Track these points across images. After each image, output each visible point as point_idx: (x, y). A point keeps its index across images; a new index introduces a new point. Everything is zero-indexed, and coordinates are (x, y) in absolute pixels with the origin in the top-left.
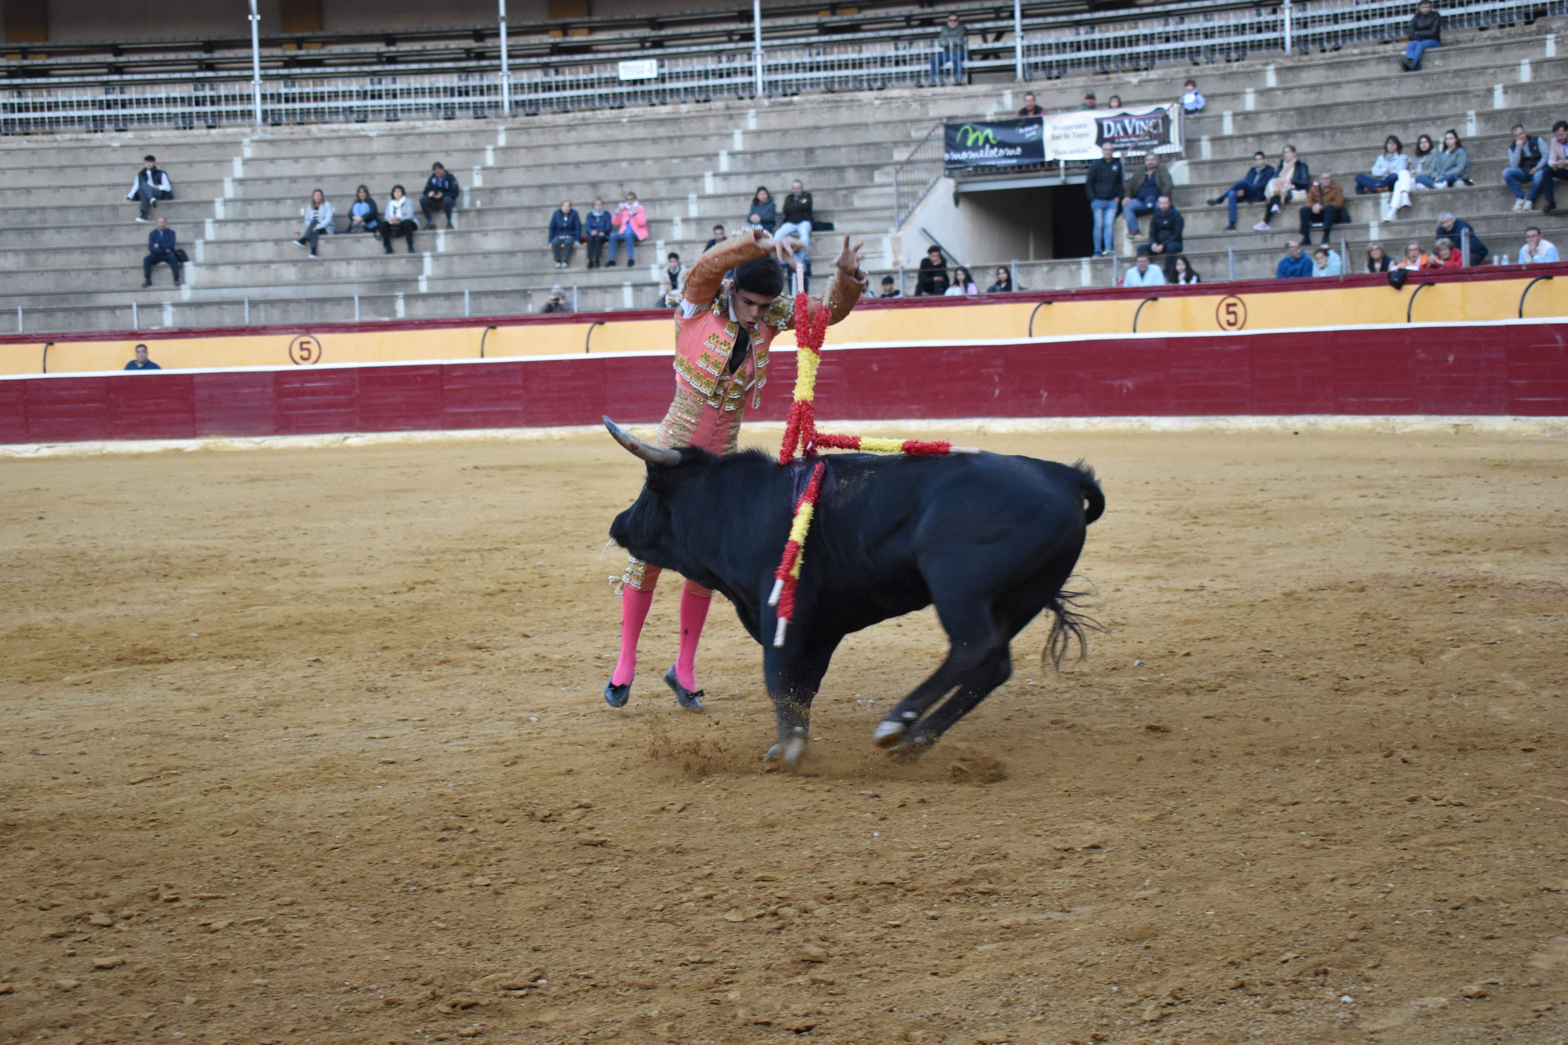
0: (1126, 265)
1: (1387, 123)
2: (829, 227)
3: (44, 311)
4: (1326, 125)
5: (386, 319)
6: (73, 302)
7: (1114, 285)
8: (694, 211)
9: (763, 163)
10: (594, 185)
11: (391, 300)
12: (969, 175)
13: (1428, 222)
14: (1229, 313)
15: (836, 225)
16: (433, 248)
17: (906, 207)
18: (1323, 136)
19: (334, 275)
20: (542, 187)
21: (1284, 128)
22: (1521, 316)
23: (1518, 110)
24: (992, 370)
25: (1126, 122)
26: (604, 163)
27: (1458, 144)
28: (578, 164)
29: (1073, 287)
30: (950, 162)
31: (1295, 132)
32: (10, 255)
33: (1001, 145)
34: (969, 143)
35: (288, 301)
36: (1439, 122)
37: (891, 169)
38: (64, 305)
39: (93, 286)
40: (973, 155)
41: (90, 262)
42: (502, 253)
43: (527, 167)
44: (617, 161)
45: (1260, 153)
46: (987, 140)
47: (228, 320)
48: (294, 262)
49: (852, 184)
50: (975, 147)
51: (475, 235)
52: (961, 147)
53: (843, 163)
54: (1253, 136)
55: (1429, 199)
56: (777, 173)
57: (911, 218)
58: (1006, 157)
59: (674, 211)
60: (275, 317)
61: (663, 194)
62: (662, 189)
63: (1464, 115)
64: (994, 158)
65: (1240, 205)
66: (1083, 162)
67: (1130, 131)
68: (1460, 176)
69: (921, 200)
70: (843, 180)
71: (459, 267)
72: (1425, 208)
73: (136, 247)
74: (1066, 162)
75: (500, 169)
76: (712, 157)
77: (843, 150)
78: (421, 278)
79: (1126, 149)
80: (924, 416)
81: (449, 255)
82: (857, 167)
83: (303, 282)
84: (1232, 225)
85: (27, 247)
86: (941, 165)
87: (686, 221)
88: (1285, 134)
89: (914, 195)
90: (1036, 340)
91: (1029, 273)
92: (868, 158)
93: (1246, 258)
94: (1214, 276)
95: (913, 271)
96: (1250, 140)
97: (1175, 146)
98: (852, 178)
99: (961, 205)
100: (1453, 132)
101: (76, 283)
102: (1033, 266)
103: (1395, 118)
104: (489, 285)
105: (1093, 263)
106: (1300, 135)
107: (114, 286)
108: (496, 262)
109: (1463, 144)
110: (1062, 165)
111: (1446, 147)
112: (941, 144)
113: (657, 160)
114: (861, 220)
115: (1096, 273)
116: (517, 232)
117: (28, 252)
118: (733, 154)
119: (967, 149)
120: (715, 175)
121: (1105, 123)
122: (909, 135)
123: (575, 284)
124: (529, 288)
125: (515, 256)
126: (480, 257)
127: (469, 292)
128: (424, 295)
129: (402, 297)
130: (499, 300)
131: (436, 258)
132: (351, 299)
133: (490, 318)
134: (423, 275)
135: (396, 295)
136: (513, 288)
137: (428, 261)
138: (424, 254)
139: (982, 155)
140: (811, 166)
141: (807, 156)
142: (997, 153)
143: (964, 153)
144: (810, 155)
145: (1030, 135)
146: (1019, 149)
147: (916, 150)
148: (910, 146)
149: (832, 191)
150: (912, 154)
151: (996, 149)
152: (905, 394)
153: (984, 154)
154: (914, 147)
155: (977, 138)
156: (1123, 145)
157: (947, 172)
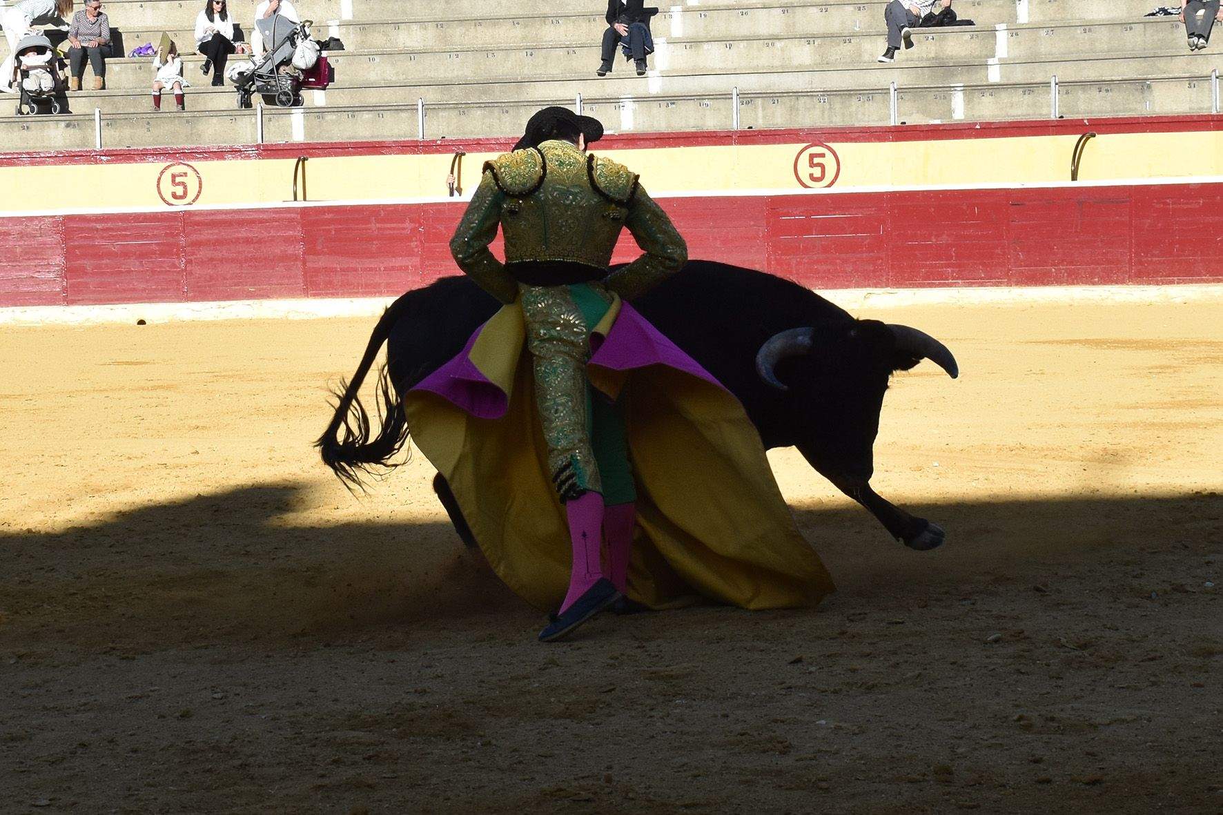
3: (456, 106)
5: (938, 122)
6: (498, 93)
11: (945, 92)
16: (1014, 16)
19: (866, 57)
32: (414, 27)
35: (797, 94)
38: (485, 99)
39: (527, 72)
41: (524, 38)
42: (1112, 24)
47: (711, 121)
48: (809, 38)
60: (778, 118)
71: (1048, 45)
73: (589, 17)
78: (990, 61)
81: (1034, 28)
83: (822, 67)
85: (438, 17)
101: (504, 66)
104: (1090, 72)
107: (555, 72)
108: (1102, 41)
117: (439, 24)
123: (1215, 70)
124: (1150, 76)
125: (1131, 29)
126: (1079, 30)
127: (1057, 81)
128: (993, 85)
129: (962, 88)
130: (1103, 93)
131: (1014, 32)
132: (886, 91)
133: (1086, 121)
134: (994, 57)
135: (952, 85)
136: (1125, 77)
137: (1002, 37)
138: (998, 26)
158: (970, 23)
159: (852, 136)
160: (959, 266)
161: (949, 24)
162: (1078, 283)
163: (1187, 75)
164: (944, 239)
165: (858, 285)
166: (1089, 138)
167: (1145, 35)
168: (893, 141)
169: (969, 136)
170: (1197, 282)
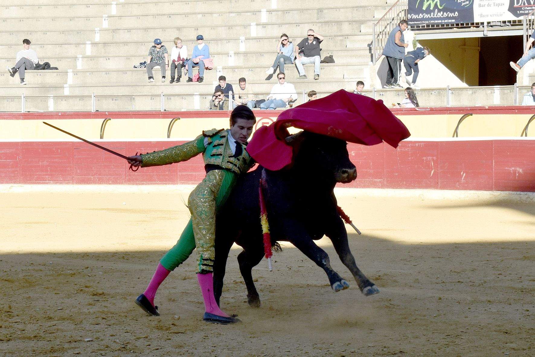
0: (524, 91)
5: (43, 111)
8: (243, 48)
9: (289, 18)
10: (179, 29)
11: (45, 98)
12: (424, 29)
15: (335, 59)
16: (76, 66)
20: (146, 29)
24: (430, 158)
26: (186, 15)
28: (169, 16)
29: (486, 104)
30: (412, 20)
33: (445, 10)
34: (424, 8)
37: (371, 23)
40: (426, 16)
42: (118, 71)
43: (138, 17)
44: (195, 14)
46: (436, 6)
49: (347, 33)
50: (428, 11)
51: (102, 59)
52: (419, 11)
53: (342, 18)
56: (298, 24)
58: (448, 18)
59: (230, 48)
61: (224, 36)
62: (223, 33)
64: (440, 19)
66: (499, 22)
67: (532, 3)
70: (340, 30)
71: (90, 79)
74: (489, 23)
75: (120, 17)
76: (256, 12)
77: (342, 10)
78: (65, 86)
79: (527, 14)
81: (84, 72)
82: (350, 22)
87: (237, 54)
90: (460, 138)
91: (459, 95)
92: (358, 15)
98: (346, 28)
102: (462, 90)
104: (108, 91)
105: (501, 89)
108: (114, 77)
110: (485, 24)
112: (406, 8)
113: (221, 14)
115: (503, 96)
116: (128, 58)
118: (270, 12)
119: (423, 12)
120: (257, 25)
123: (163, 92)
124: (134, 94)
125: (126, 73)
126: (104, 73)
127: (95, 95)
128: (67, 96)
129: (53, 97)
130: (114, 101)
131: (76, 73)
132: (19, 97)
133: (107, 113)
134: (67, 84)
135: (49, 96)
136: (123, 94)
137: (70, 75)
138: (69, 71)
139: (432, 16)
140: (320, 20)
141: (318, 14)
142: (442, 15)
143: (421, 14)
144: (320, 13)
145: (465, 3)
146: (456, 13)
147: (389, 11)
148: (385, 9)
149: (332, 37)
150: (386, 14)
151: (442, 13)
152: (372, 171)
153: (434, 15)
154: (388, 10)
155: (430, 4)
156: (527, 12)
157: (409, 27)
158: (56, 69)
159: (5, 117)
160: (51, 175)
161: (47, 69)
162: (103, 184)
163: (150, 94)
164: (45, 163)
165: (7, 183)
166: (108, 120)
167: (132, 76)
168: (23, 119)
169: (56, 118)
170: (154, 184)
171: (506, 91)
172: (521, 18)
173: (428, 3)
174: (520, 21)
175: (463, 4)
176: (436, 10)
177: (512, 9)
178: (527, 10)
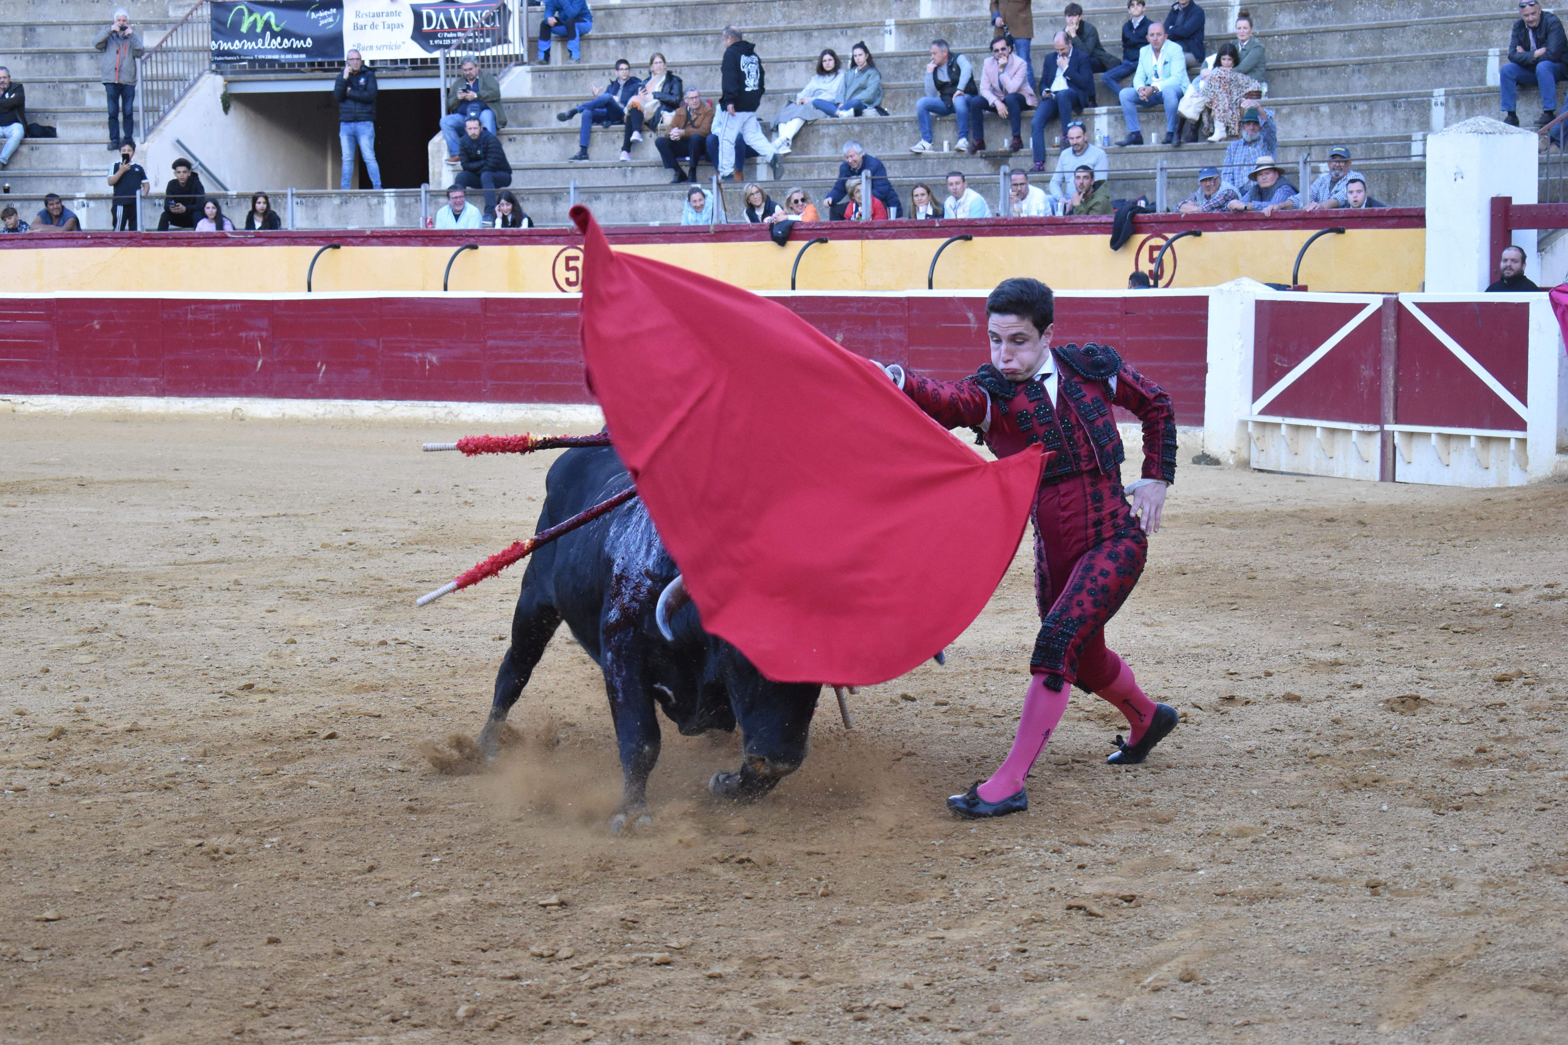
1: (785, 30)
2: (50, 132)
4: (710, 28)
7: (422, 227)
12: (244, 71)
13: (829, 160)
14: (568, 268)
15: (59, 131)
17: (157, 110)
18: (705, 42)
21: (657, 30)
22: (930, 286)
23: (948, 20)
24: (254, 334)
25: (452, 11)
27: (870, 62)
29: (370, 226)
30: (219, 53)
31: (669, 35)
33: (285, 34)
34: (244, 29)
36: (850, 32)
40: (249, 45)
45: (625, 62)
46: (267, 26)
49: (86, 76)
50: (252, 35)
52: (234, 33)
53: (75, 46)
54: (615, 38)
55: (832, 130)
57: (161, 126)
58: (291, 50)
63: (882, 24)
64: (276, 51)
65: (595, 127)
66: (394, 61)
67: (457, 24)
68: (870, 103)
69: (176, 103)
70: (73, 70)
72: (826, 141)
77: (75, 29)
80: (161, 392)
84: (584, 154)
86: (207, 56)
88: (657, 38)
89: (167, 95)
90: (316, 295)
91: (315, 206)
93: (597, 198)
94: (555, 220)
95: (159, 197)
96: (612, 43)
97: (516, 46)
99: (232, 111)
100: (862, 45)
102: (320, 196)
103: (797, 24)
105: (398, 196)
106: (676, 40)
109: (876, 61)
111: (854, 65)
112: (207, 27)
114: (94, 125)
115: (402, 211)
119: (241, 37)
121: (424, 12)
122: (166, 14)
139: (260, 45)
140: (29, 49)
141: (25, 35)
142: (281, 44)
143: (237, 42)
144: (29, 34)
145: (326, 21)
146: (309, 40)
147: (171, 34)
148: (165, 29)
149: (56, 84)
150: (165, 39)
151: (279, 39)
152: (136, 361)
153: (263, 44)
154: (169, 30)
155: (254, 24)
156: (447, 42)
157: (214, 67)
171: (407, 201)
172: (437, 54)
173: (252, 18)
174: (435, 60)
175: (322, 22)
176: (268, 33)
177: (420, 35)
178: (447, 38)
